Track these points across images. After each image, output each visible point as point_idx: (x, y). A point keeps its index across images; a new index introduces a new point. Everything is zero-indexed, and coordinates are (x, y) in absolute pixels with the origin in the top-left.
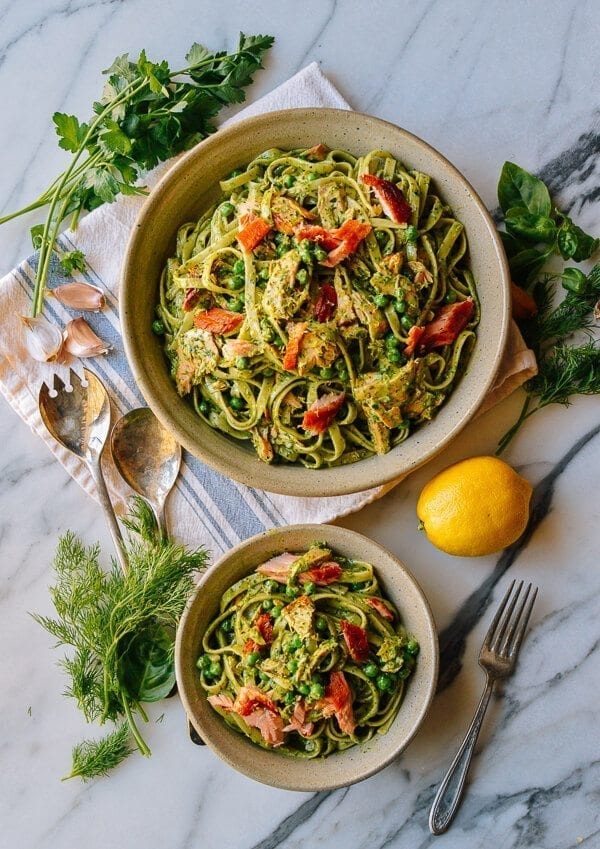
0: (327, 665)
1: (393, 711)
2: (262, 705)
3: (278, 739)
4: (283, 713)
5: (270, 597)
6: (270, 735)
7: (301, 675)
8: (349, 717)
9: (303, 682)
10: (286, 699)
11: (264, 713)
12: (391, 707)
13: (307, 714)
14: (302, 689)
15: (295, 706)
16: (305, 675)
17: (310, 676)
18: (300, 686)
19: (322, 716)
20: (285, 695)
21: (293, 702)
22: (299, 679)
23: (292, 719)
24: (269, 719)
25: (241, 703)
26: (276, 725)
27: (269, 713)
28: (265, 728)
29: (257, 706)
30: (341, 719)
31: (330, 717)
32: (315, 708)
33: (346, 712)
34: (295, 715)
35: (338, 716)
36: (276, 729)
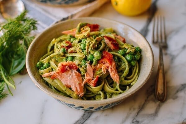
0: (100, 47)
1: (136, 74)
4: (81, 70)
5: (70, 38)
6: (76, 88)
7: (88, 48)
9: (89, 52)
10: (83, 62)
11: (72, 72)
12: (135, 72)
13: (94, 71)
14: (89, 57)
15: (87, 65)
16: (90, 49)
17: (93, 49)
18: (88, 55)
19: (102, 73)
20: (82, 61)
21: (86, 64)
22: (87, 51)
23: (86, 74)
24: (75, 77)
25: (59, 67)
26: (79, 81)
27: (74, 72)
28: (73, 85)
29: (68, 67)
30: (112, 72)
31: (106, 72)
32: (98, 67)
33: (114, 67)
34: (88, 71)
35: (110, 70)
36: (79, 82)
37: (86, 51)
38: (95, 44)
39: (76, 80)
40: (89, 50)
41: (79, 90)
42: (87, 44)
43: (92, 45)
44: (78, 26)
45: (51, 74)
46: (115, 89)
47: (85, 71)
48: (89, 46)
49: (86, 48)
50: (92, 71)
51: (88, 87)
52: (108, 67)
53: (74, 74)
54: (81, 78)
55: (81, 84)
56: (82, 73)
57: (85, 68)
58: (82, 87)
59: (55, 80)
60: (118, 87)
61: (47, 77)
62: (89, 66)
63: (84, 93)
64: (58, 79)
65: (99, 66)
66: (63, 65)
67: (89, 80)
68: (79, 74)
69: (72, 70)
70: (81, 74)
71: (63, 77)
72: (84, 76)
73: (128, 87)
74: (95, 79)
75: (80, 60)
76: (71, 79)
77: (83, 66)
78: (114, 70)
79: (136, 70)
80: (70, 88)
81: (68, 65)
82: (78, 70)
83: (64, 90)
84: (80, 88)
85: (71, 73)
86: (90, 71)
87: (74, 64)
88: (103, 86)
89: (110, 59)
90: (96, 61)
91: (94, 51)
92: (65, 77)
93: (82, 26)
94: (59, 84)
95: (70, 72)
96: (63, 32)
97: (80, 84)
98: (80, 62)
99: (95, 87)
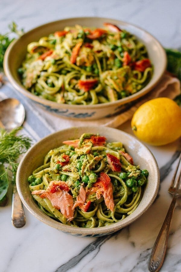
0: (98, 168)
1: (136, 202)
2: (62, 188)
3: (70, 215)
4: (73, 192)
5: (70, 150)
6: (66, 211)
7: (84, 168)
8: (111, 197)
9: (85, 173)
10: (76, 184)
11: (63, 193)
12: (135, 200)
13: (87, 195)
14: (84, 178)
15: (80, 188)
16: (86, 169)
17: (89, 170)
18: (83, 176)
19: (96, 198)
20: (75, 182)
21: (79, 186)
22: (83, 171)
23: (78, 197)
24: (66, 199)
25: (50, 187)
26: (69, 203)
27: (65, 193)
28: (63, 207)
29: (59, 187)
30: (106, 198)
31: (100, 198)
32: (92, 191)
33: (109, 193)
34: (80, 194)
35: (104, 196)
36: (69, 205)
37: (81, 171)
38: (92, 164)
39: (67, 202)
40: (85, 171)
41: (68, 214)
42: (83, 164)
43: (88, 165)
44: (81, 138)
45: (40, 193)
46: (109, 217)
47: (76, 194)
48: (86, 166)
49: (82, 168)
50: (84, 195)
51: (79, 211)
52: (103, 192)
53: (65, 196)
54: (72, 201)
55: (72, 207)
56: (74, 195)
57: (77, 191)
58: (72, 210)
59: (45, 200)
60: (112, 215)
61: (37, 194)
62: (82, 189)
63: (73, 217)
64: (48, 199)
65: (94, 190)
66: (54, 185)
67: (81, 204)
68: (70, 196)
69: (63, 191)
70: (73, 197)
71: (53, 198)
72: (75, 199)
73: (124, 216)
74: (86, 204)
75: (73, 181)
76: (61, 201)
77: (76, 188)
78: (109, 197)
79: (137, 197)
80: (60, 211)
81: (59, 185)
82: (70, 192)
83: (52, 212)
84: (70, 211)
85: (62, 195)
86: (83, 195)
87: (66, 185)
88: (96, 212)
89: (106, 184)
90: (90, 184)
91: (90, 172)
92: (55, 198)
93: (85, 138)
94: (48, 205)
95: (61, 193)
96: (64, 142)
97: (70, 207)
98: (74, 183)
99: (86, 213)
